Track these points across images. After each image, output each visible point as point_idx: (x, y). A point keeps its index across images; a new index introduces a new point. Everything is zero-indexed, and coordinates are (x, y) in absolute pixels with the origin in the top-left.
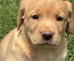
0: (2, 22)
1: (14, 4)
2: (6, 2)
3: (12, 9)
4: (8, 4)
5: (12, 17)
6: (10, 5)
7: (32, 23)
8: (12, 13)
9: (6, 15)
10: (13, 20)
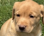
0: (2, 14)
1: (9, 4)
2: (4, 3)
3: (8, 7)
4: (5, 4)
5: (8, 11)
6: (7, 4)
7: (17, 19)
8: (8, 9)
9: (4, 10)
10: (8, 13)
